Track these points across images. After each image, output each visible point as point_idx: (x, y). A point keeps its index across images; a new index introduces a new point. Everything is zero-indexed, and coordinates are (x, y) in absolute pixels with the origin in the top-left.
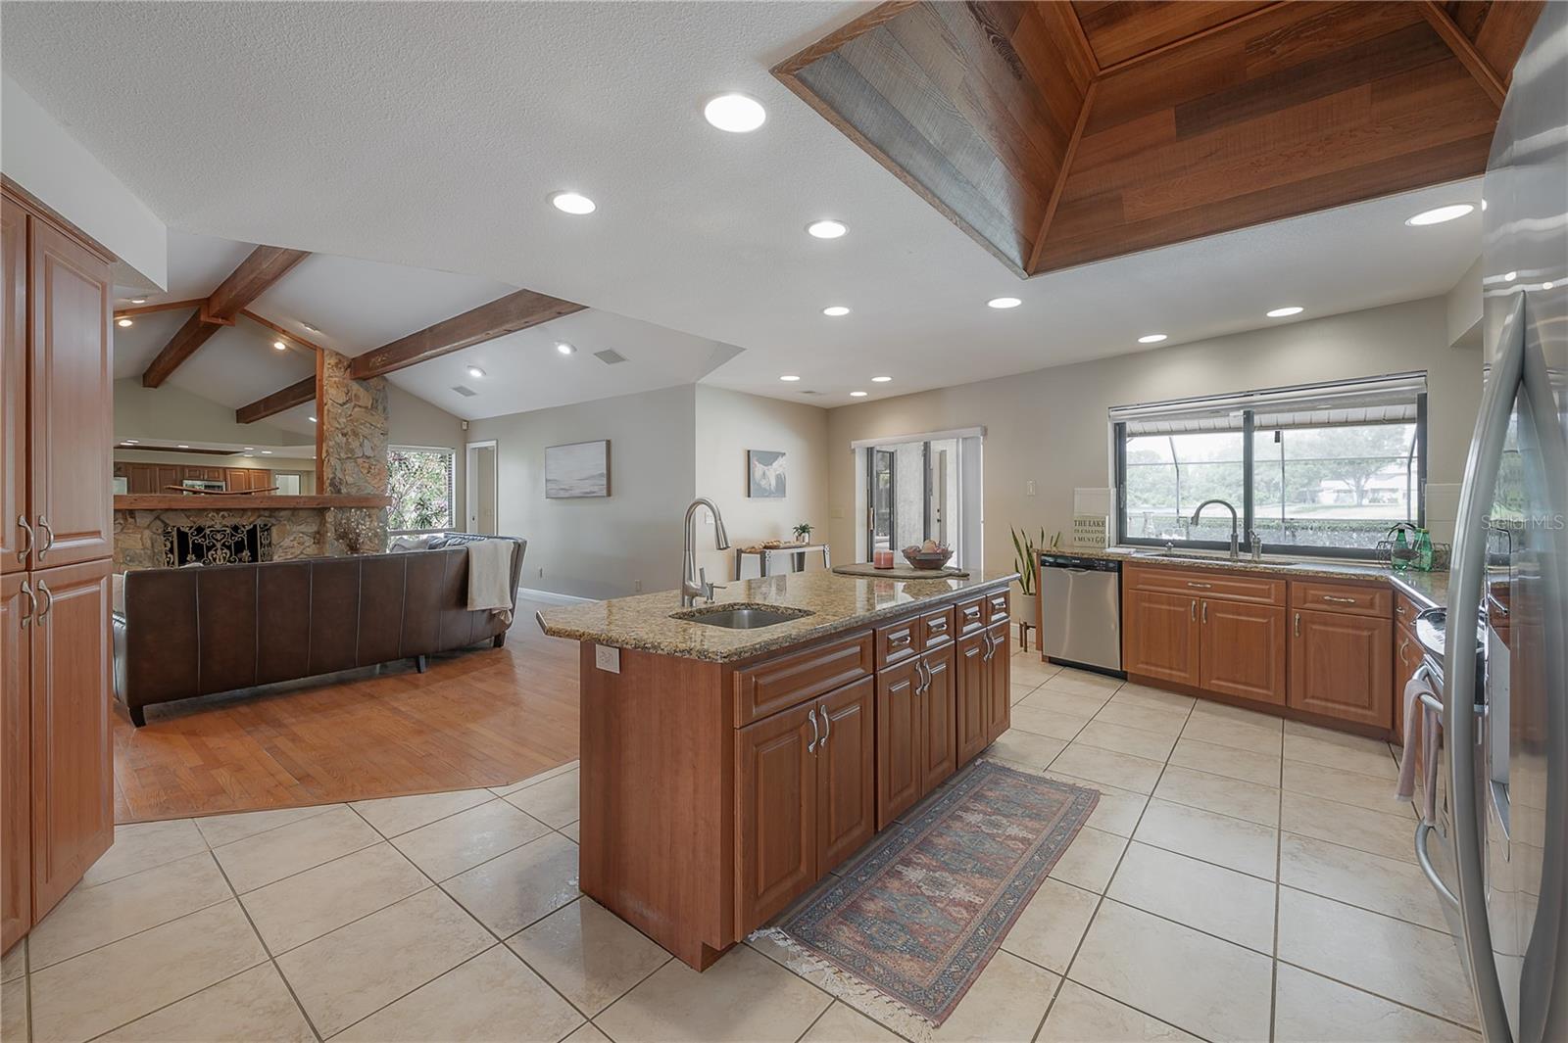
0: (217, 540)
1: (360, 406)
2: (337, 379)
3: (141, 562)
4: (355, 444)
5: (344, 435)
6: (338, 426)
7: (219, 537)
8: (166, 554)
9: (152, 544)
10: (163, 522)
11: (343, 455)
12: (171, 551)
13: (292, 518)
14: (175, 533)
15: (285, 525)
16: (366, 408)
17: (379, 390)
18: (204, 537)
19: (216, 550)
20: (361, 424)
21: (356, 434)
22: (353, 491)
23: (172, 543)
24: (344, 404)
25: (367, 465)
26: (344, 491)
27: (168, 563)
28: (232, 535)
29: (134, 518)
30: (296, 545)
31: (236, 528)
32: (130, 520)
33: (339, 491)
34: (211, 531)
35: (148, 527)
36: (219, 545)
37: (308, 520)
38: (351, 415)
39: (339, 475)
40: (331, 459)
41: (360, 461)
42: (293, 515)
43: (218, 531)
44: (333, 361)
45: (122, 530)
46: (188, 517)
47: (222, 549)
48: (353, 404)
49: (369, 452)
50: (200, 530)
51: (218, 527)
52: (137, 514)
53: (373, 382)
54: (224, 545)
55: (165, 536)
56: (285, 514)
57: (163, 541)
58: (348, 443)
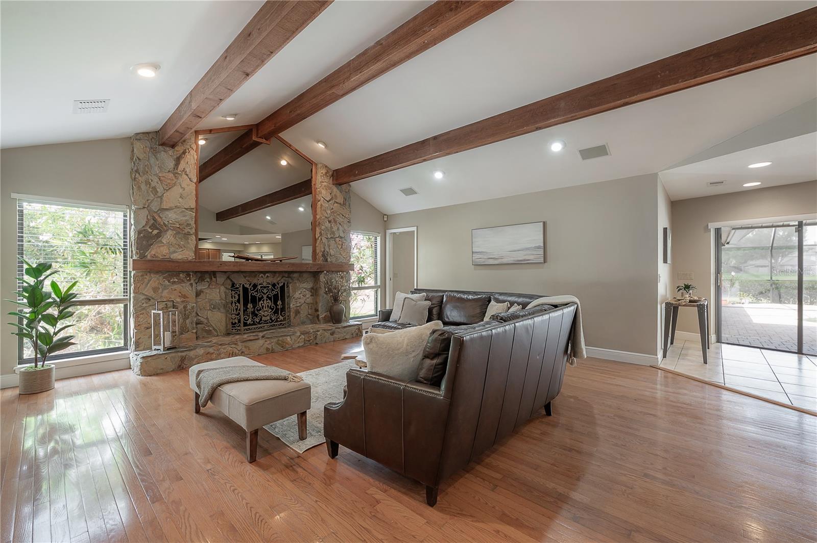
0: (264, 293)
1: (337, 203)
2: (326, 184)
3: (219, 309)
4: (335, 229)
5: (330, 222)
6: (326, 216)
7: (265, 291)
8: (236, 303)
9: (226, 296)
10: (231, 281)
11: (329, 236)
12: (239, 301)
13: (300, 279)
14: (241, 289)
15: (296, 283)
16: (340, 204)
17: (346, 192)
18: (257, 291)
19: (263, 301)
20: (338, 215)
21: (335, 222)
22: (334, 260)
23: (239, 295)
24: (330, 201)
25: (340, 243)
26: (329, 260)
27: (236, 309)
28: (273, 290)
29: (215, 277)
30: (302, 296)
31: (274, 285)
32: (214, 279)
33: (326, 260)
34: (261, 287)
35: (223, 284)
36: (265, 297)
37: (308, 280)
38: (332, 209)
39: (327, 249)
40: (323, 238)
41: (337, 239)
42: (300, 276)
43: (265, 287)
44: (324, 171)
45: (209, 286)
46: (245, 277)
47: (267, 300)
48: (333, 201)
49: (342, 235)
50: (255, 286)
51: (265, 284)
52: (218, 275)
53: (344, 186)
54: (267, 297)
55: (234, 291)
56: (296, 275)
57: (233, 294)
58: (331, 228)
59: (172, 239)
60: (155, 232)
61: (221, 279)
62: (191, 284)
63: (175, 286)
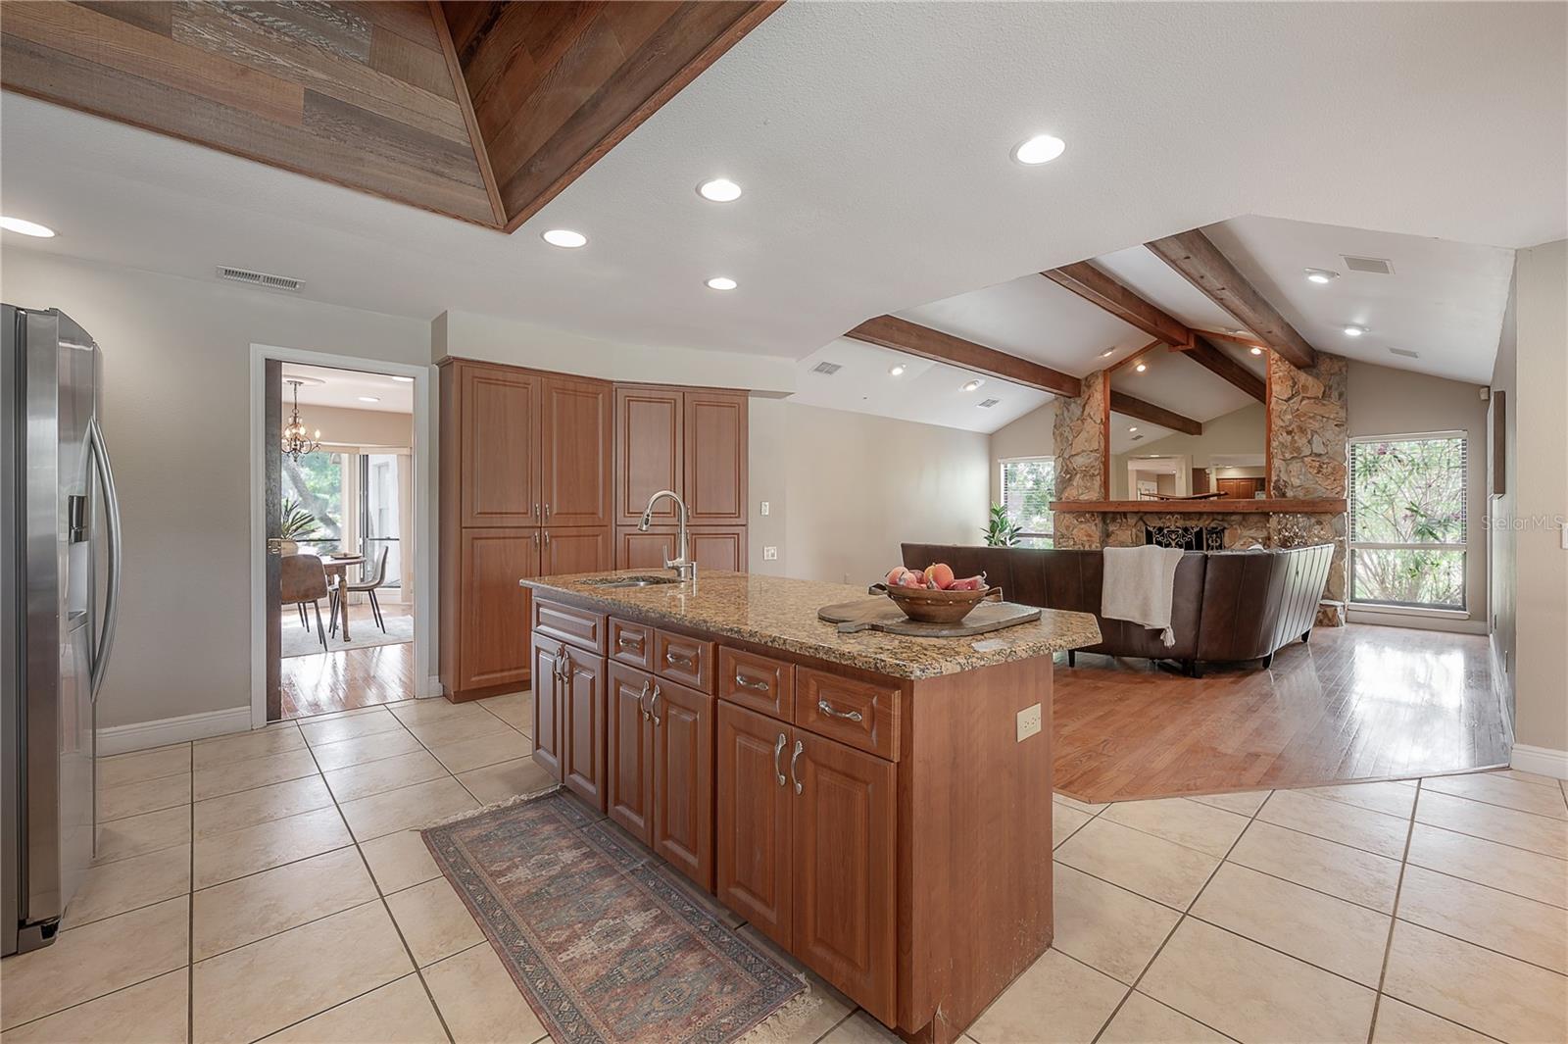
1: (1308, 398)
2: (1281, 374)
4: (1301, 442)
5: (1289, 433)
6: (1282, 424)
10: (1144, 522)
13: (1244, 523)
15: (1236, 529)
16: (1316, 398)
17: (1335, 372)
18: (1163, 536)
20: (1310, 418)
21: (1303, 430)
22: (1301, 495)
24: (1290, 399)
25: (1317, 464)
26: (1290, 494)
28: (1184, 536)
29: (1126, 518)
31: (1186, 530)
32: (1124, 520)
33: (1284, 495)
35: (1133, 527)
37: (1259, 525)
38: (1298, 410)
39: (1284, 477)
41: (1308, 460)
42: (1244, 519)
45: (1116, 525)
46: (1160, 519)
48: (1300, 397)
49: (1318, 448)
50: (1160, 529)
51: (1173, 528)
52: (1128, 516)
53: (1325, 365)
54: (1177, 544)
56: (1235, 517)
58: (1293, 441)
59: (1081, 483)
60: (1068, 476)
61: (1132, 521)
62: (1096, 525)
63: (1083, 526)
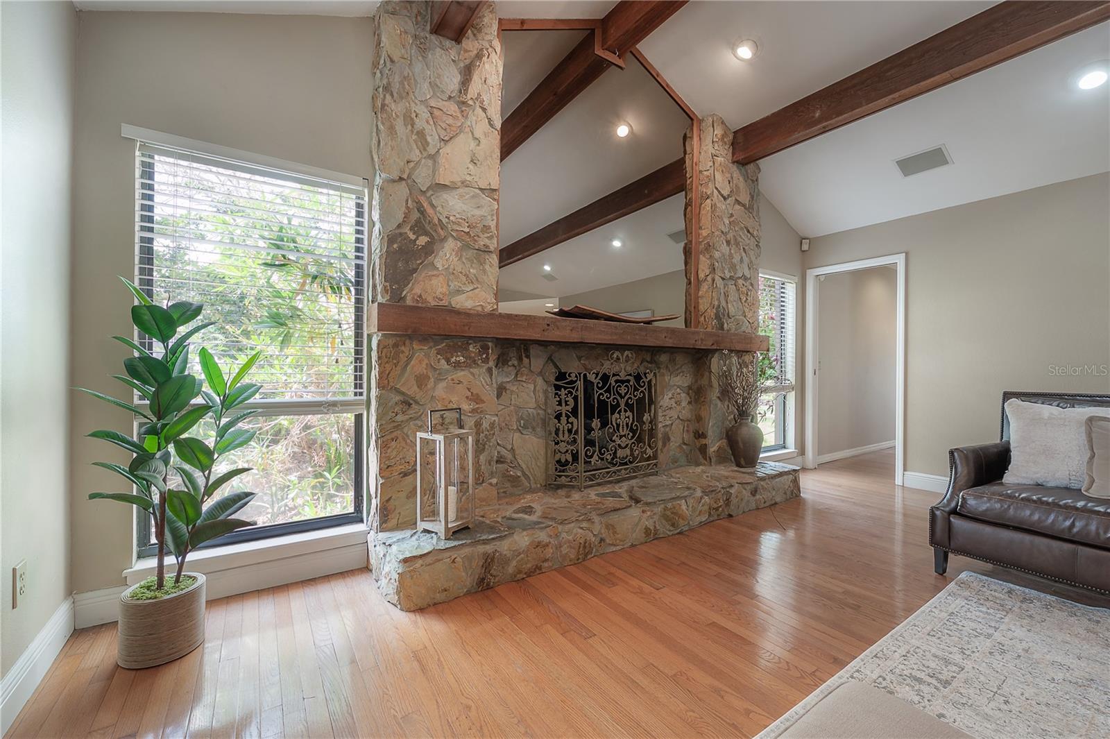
0: (620, 395)
1: (739, 203)
2: (722, 159)
3: (534, 429)
4: (736, 259)
7: (623, 391)
8: (568, 417)
9: (546, 400)
10: (556, 367)
11: (728, 275)
12: (574, 412)
14: (580, 384)
16: (744, 205)
17: (752, 180)
18: (608, 391)
19: (619, 413)
20: (741, 228)
21: (737, 244)
22: (733, 326)
23: (576, 398)
24: (728, 197)
25: (745, 290)
26: (726, 326)
27: (570, 431)
28: (636, 389)
29: (528, 357)
30: (674, 405)
32: (526, 360)
33: (722, 328)
34: (617, 381)
35: (541, 374)
36: (623, 406)
37: (684, 367)
38: (732, 215)
39: (723, 303)
40: (717, 278)
41: (740, 282)
43: (623, 382)
44: (719, 131)
45: (517, 375)
46: (579, 358)
47: (626, 411)
48: (734, 198)
49: (747, 273)
50: (605, 378)
51: (623, 376)
53: (751, 166)
54: (627, 404)
55: (565, 388)
56: (664, 358)
57: (563, 397)
58: (731, 255)
59: (454, 259)
60: (423, 240)
61: (537, 361)
62: (490, 370)
63: (460, 374)
